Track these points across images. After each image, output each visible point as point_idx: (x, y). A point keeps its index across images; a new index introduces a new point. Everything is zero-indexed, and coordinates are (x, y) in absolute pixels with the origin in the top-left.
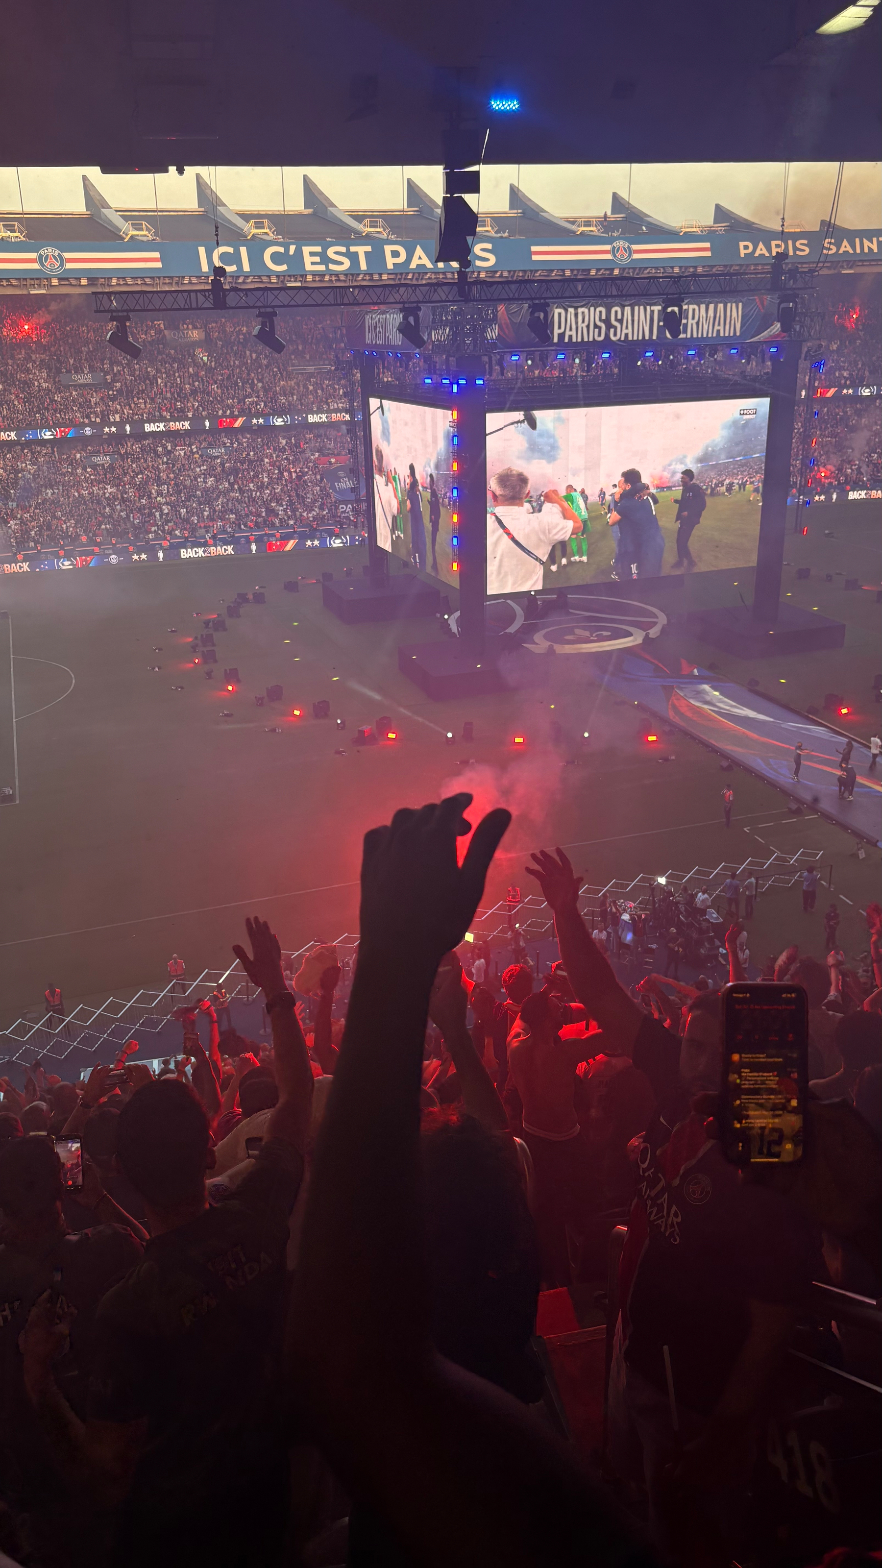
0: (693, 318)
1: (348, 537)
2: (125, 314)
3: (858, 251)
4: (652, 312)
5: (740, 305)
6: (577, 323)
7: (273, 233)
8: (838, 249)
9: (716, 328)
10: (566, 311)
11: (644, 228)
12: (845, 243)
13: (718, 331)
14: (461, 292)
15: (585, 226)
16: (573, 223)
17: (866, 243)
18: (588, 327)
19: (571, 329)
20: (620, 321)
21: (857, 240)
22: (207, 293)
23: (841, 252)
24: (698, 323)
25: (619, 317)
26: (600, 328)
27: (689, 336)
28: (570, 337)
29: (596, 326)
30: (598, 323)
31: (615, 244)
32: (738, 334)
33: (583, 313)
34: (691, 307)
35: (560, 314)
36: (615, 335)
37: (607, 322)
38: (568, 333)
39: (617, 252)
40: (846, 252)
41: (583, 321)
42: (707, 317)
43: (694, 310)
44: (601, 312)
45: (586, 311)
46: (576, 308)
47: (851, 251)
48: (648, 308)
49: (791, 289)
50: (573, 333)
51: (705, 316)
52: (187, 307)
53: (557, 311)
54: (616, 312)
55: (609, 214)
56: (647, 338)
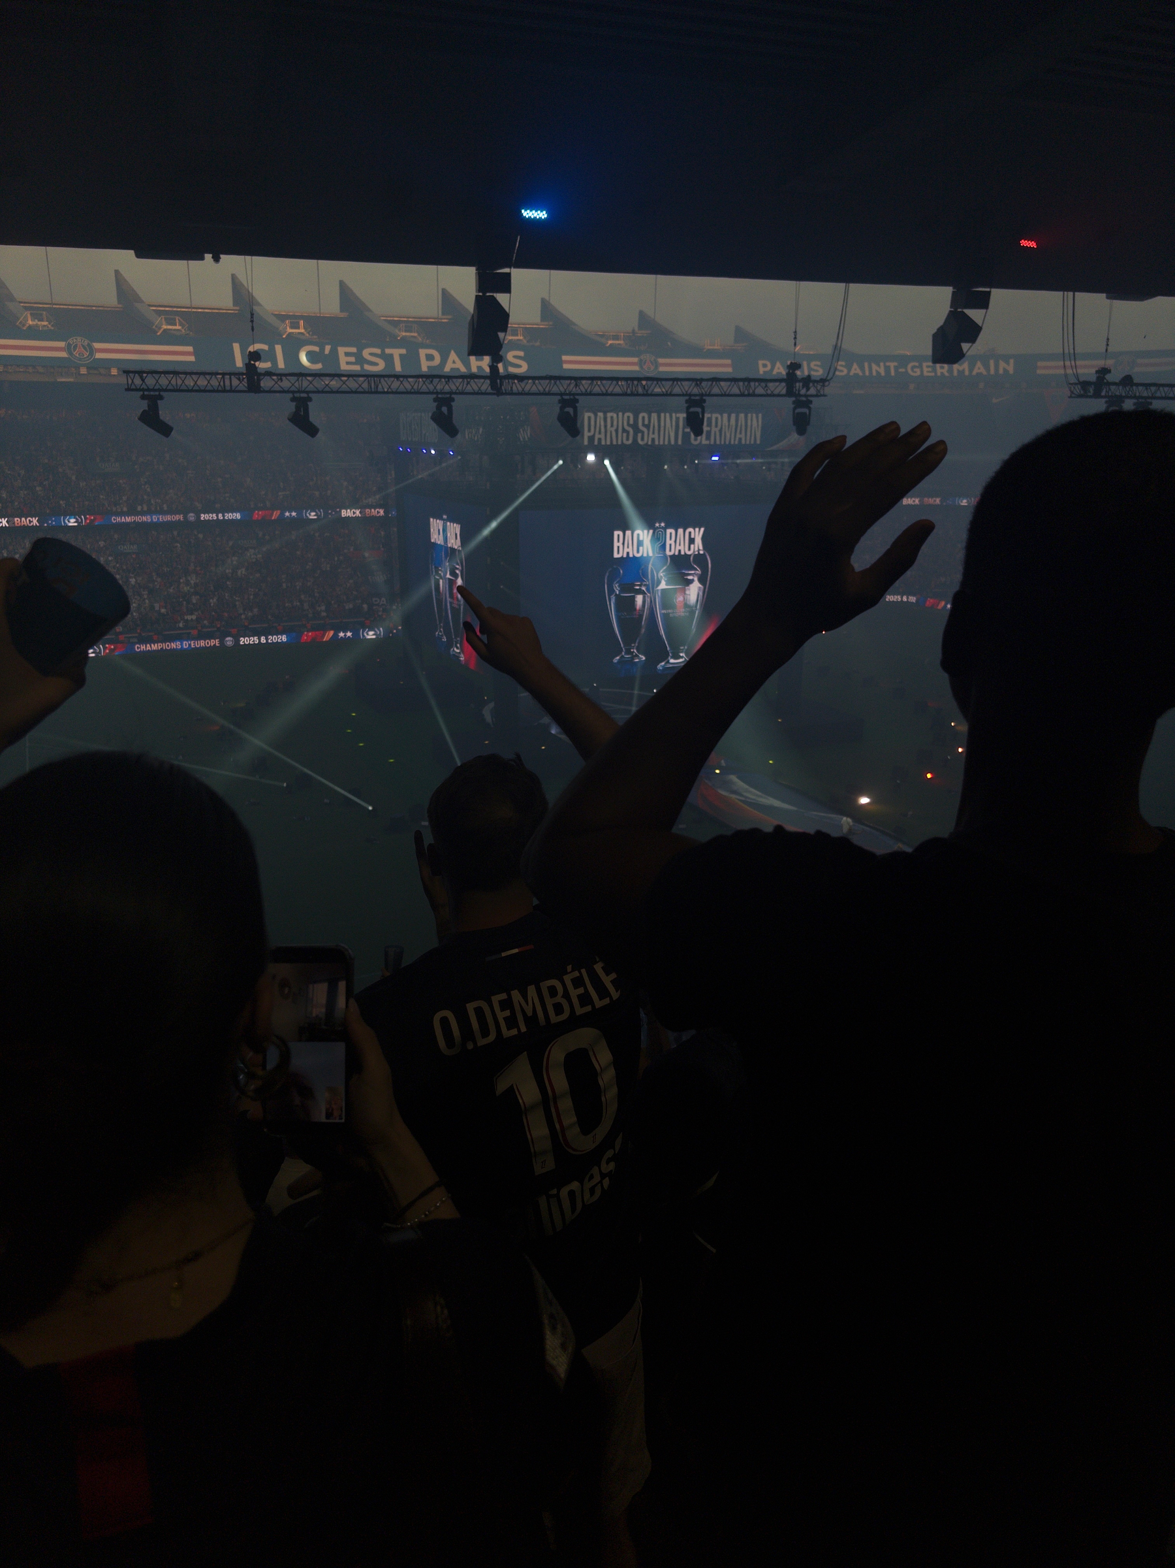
0: (716, 426)
1: (381, 629)
2: (157, 393)
3: (867, 373)
4: (678, 419)
5: (760, 415)
6: (606, 426)
7: (308, 333)
8: (849, 371)
9: (738, 436)
10: (596, 416)
11: (669, 344)
12: (855, 366)
13: (740, 439)
14: (493, 385)
15: (613, 339)
16: (602, 336)
17: (874, 367)
18: (617, 431)
19: (600, 433)
20: (648, 427)
21: (866, 365)
22: (241, 377)
23: (851, 374)
24: (720, 431)
25: (646, 422)
26: (628, 432)
27: (712, 442)
28: (600, 440)
29: (624, 430)
30: (626, 427)
31: (642, 357)
32: (758, 442)
33: (612, 417)
34: (714, 416)
35: (589, 418)
36: (643, 439)
37: (635, 426)
38: (597, 436)
39: (644, 364)
40: (856, 375)
41: (612, 426)
42: (729, 425)
43: (717, 418)
44: (628, 417)
45: (615, 416)
46: (605, 413)
47: (861, 374)
48: (674, 415)
49: (806, 396)
50: (602, 436)
51: (727, 424)
52: (220, 389)
53: (587, 415)
54: (643, 418)
55: (636, 329)
56: (673, 442)
